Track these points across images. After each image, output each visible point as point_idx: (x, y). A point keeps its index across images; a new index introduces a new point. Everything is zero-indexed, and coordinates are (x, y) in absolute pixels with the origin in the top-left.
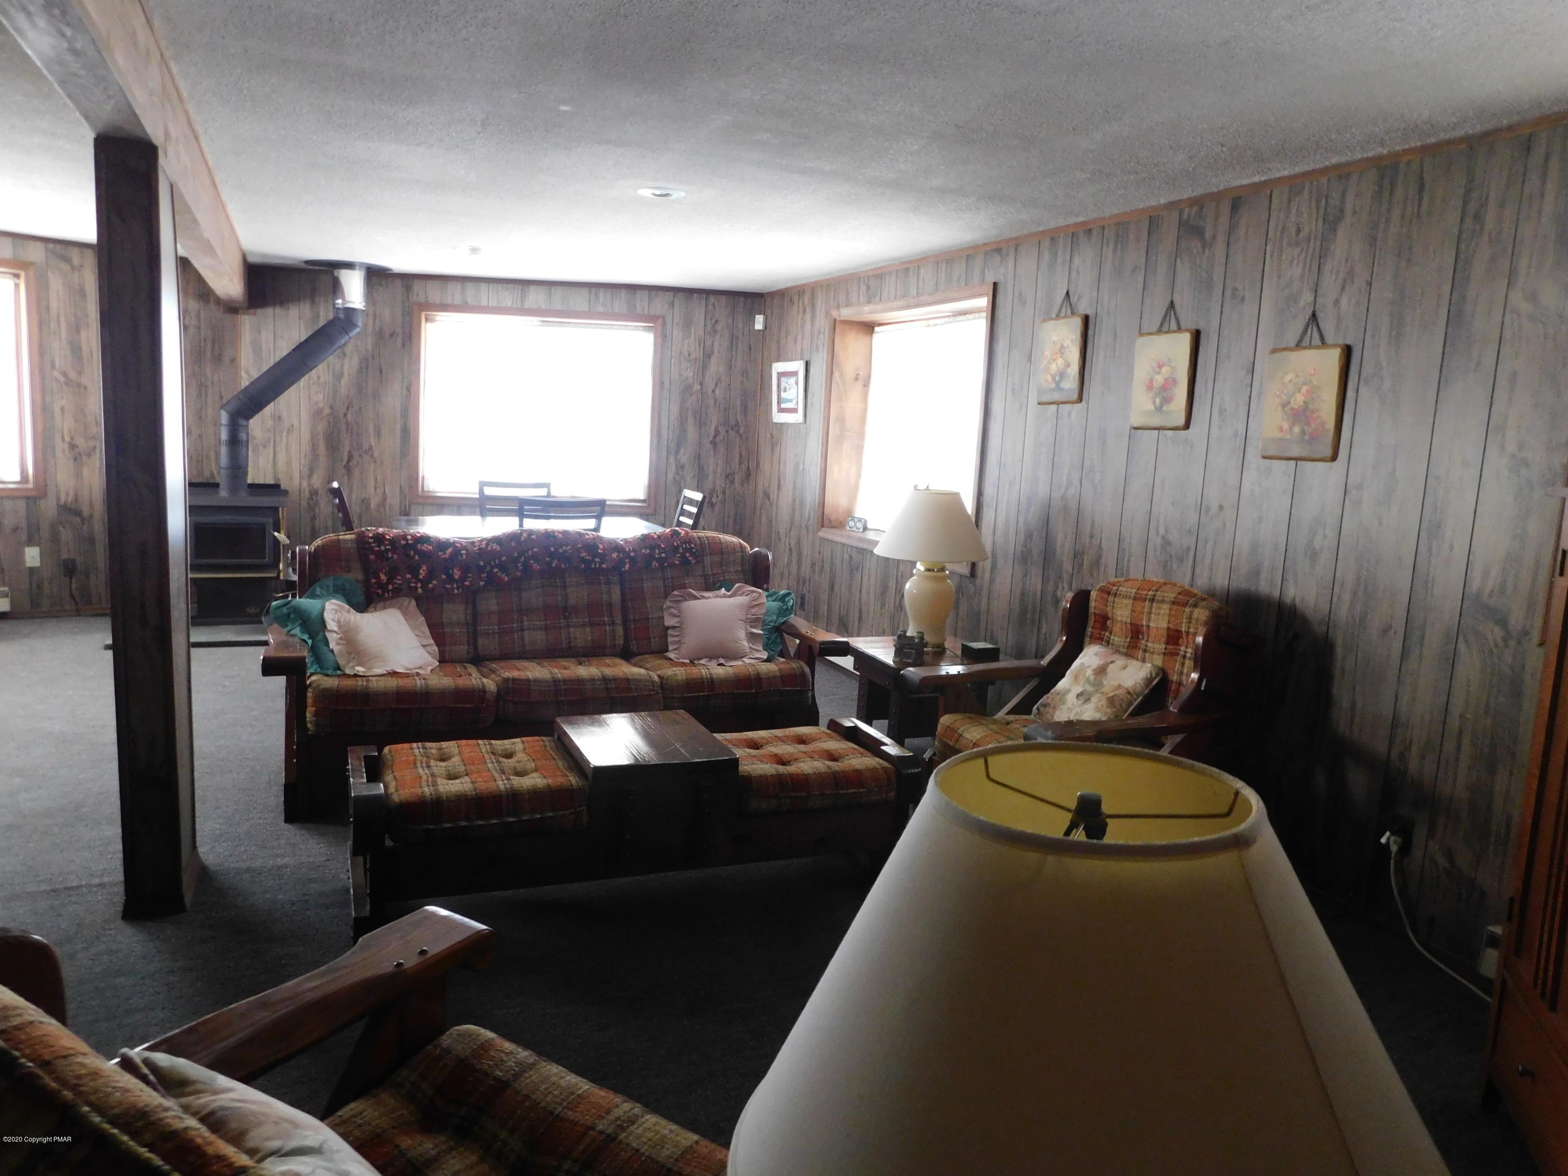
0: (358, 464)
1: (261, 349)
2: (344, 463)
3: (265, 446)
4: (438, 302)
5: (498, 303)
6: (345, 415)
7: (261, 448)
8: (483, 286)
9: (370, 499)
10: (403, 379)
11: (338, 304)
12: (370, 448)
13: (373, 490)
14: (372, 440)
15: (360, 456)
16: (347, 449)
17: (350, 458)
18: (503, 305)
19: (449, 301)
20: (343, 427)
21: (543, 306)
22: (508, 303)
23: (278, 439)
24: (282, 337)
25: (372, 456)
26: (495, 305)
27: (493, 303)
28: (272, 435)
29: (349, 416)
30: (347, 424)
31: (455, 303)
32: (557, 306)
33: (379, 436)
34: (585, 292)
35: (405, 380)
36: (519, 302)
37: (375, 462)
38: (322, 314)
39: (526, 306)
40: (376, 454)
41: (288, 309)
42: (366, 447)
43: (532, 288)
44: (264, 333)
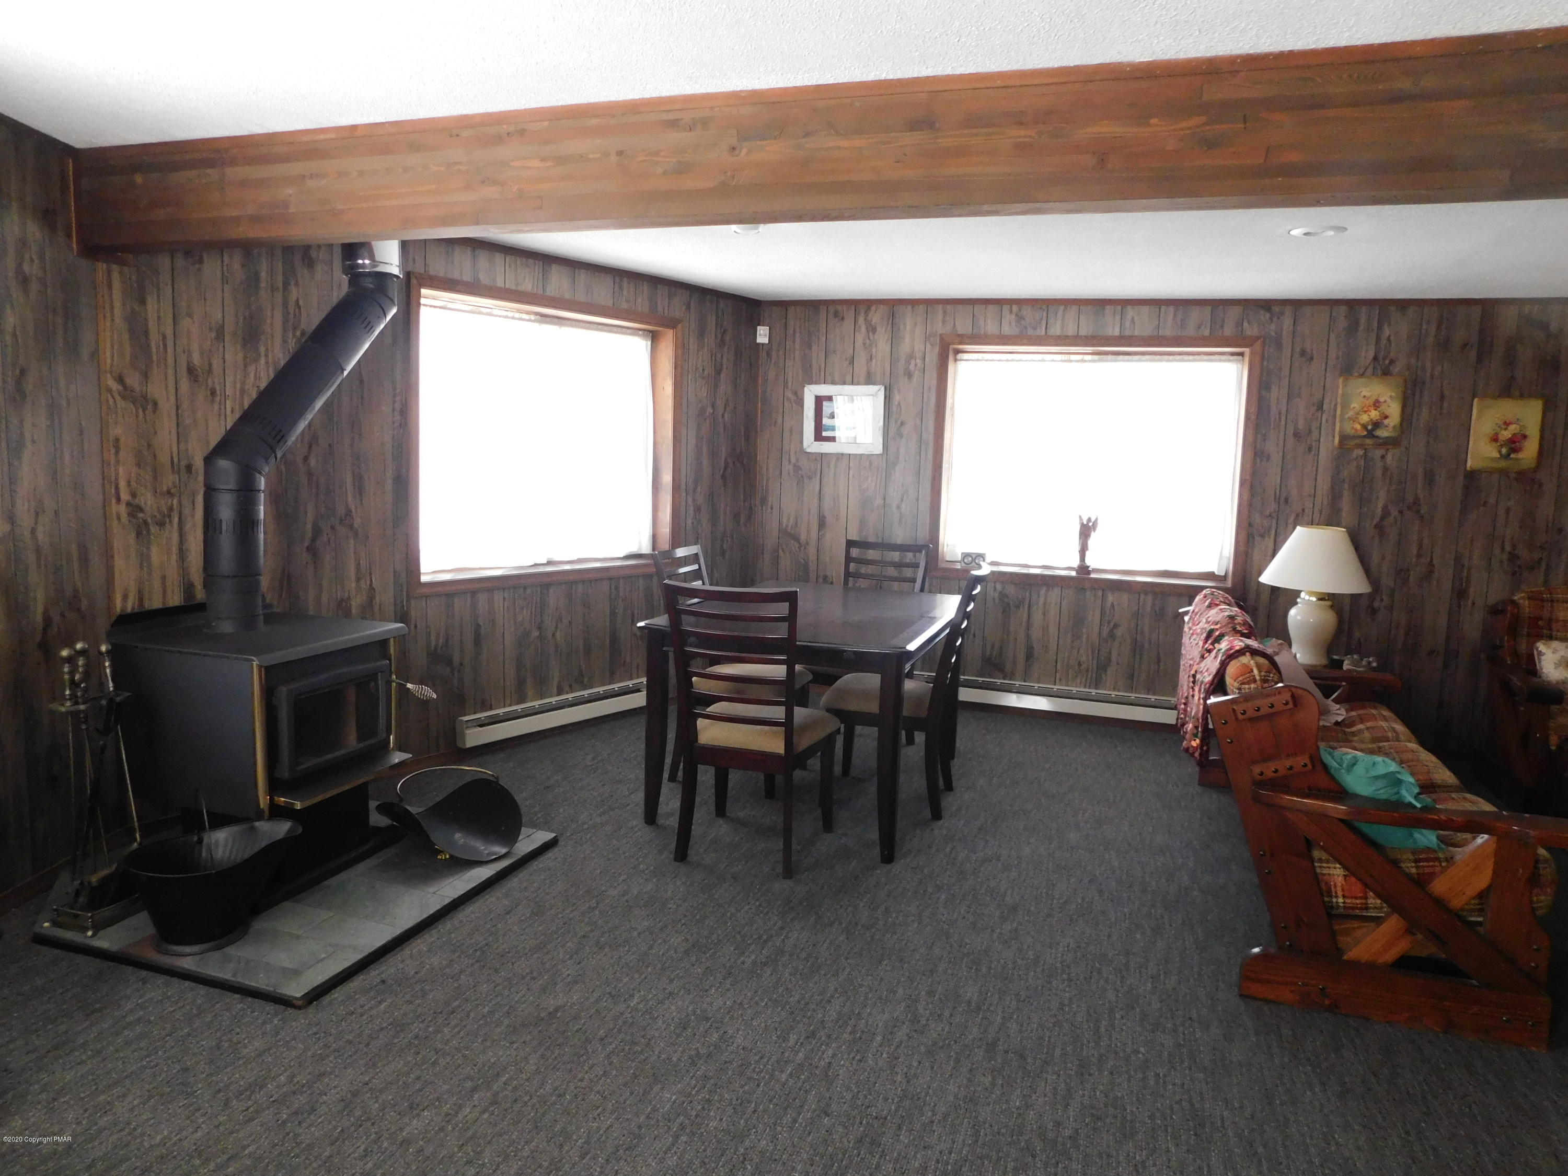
0: (329, 540)
1: (147, 333)
2: (306, 544)
3: (161, 524)
4: (441, 274)
5: (517, 285)
6: (306, 459)
7: (154, 529)
8: (499, 257)
9: (349, 598)
10: (394, 396)
11: (363, 266)
12: (349, 513)
13: (354, 585)
14: (350, 499)
15: (333, 527)
16: (310, 519)
17: (317, 532)
18: (521, 288)
19: (456, 275)
20: (304, 480)
21: (567, 296)
22: (527, 286)
23: (187, 511)
24: (190, 315)
25: (351, 527)
26: (513, 288)
27: (510, 285)
28: (175, 501)
29: (312, 461)
30: (310, 474)
31: (465, 279)
32: (581, 297)
33: (361, 494)
34: (609, 280)
35: (398, 398)
36: (540, 286)
37: (356, 535)
38: (263, 275)
39: (548, 293)
40: (357, 522)
41: (201, 261)
42: (341, 511)
43: (555, 267)
44: (151, 302)
